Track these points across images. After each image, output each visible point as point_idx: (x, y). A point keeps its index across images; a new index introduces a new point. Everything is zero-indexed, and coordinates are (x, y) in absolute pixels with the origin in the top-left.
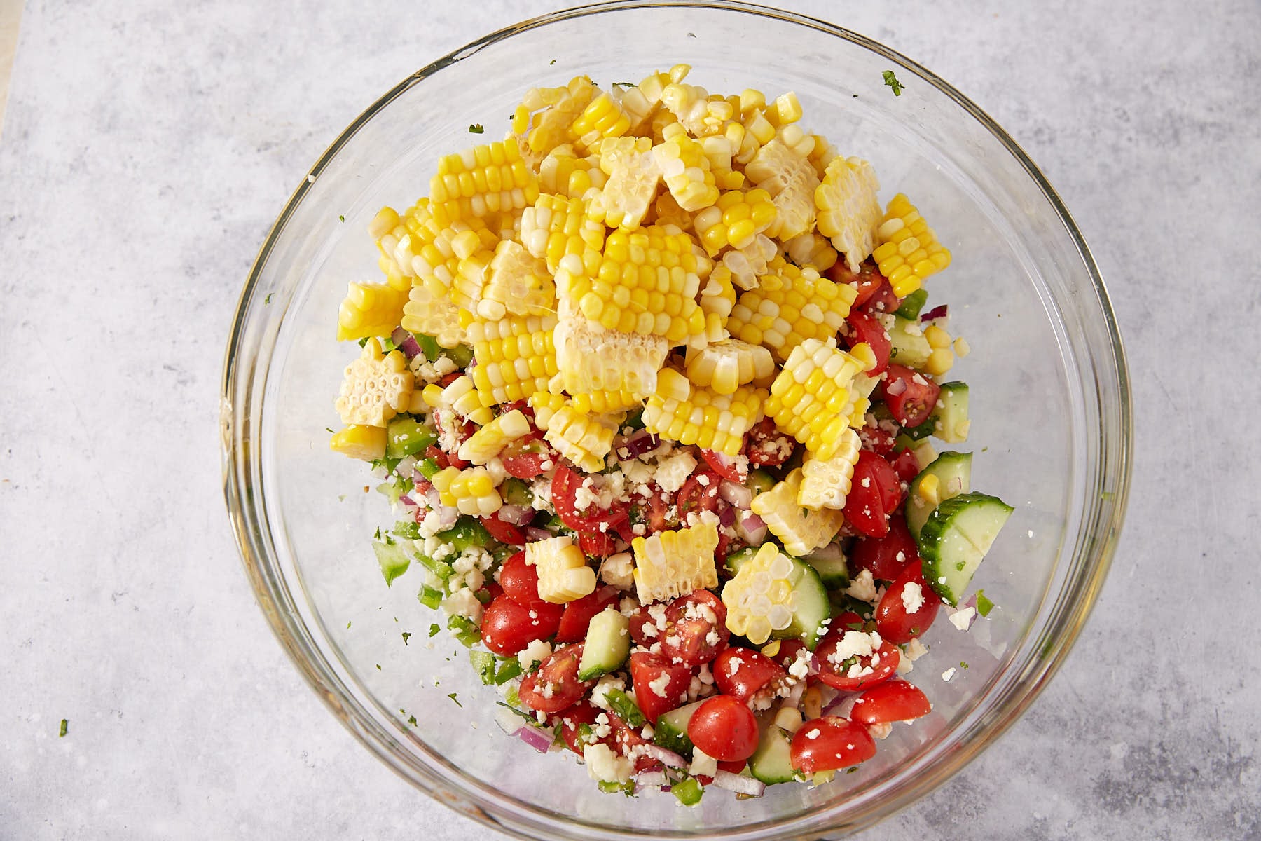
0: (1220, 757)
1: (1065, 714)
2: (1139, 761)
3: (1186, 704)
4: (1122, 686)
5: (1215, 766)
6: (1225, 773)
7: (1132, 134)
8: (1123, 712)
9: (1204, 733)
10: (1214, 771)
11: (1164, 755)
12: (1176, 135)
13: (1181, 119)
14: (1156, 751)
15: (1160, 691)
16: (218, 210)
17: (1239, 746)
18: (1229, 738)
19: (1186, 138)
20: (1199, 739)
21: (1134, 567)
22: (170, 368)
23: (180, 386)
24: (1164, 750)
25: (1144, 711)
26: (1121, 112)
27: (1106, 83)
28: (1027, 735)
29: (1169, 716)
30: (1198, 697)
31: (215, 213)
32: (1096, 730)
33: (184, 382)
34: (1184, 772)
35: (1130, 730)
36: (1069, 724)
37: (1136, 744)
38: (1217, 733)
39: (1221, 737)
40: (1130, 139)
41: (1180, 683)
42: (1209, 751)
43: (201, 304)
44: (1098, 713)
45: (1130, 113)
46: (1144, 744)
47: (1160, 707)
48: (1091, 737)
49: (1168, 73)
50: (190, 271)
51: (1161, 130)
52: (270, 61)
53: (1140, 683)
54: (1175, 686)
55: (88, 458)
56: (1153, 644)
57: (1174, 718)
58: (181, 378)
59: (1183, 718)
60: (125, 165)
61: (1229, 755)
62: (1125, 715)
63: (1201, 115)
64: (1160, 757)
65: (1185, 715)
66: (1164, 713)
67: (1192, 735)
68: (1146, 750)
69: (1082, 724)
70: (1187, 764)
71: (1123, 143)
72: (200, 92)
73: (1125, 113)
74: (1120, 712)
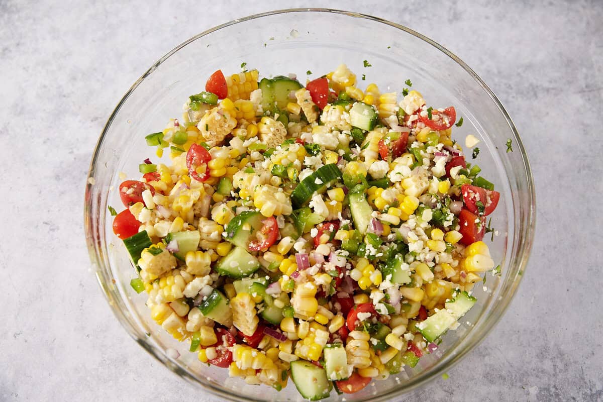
0: (586, 391)
1: (504, 373)
2: (544, 395)
3: (566, 365)
4: (532, 357)
5: (584, 396)
6: (589, 399)
7: (514, 95)
8: (534, 370)
9: (576, 379)
10: (584, 398)
11: (557, 391)
12: (535, 95)
13: (537, 87)
14: (553, 390)
15: (552, 359)
16: (72, 149)
17: (595, 385)
18: (590, 381)
19: (540, 95)
20: (574, 382)
21: (533, 298)
22: (46, 223)
23: (51, 232)
24: (557, 389)
25: (544, 370)
26: (508, 85)
27: (499, 72)
28: (485, 385)
29: (558, 371)
30: (572, 361)
31: (71, 151)
32: (521, 381)
33: (53, 230)
34: (568, 400)
35: (538, 379)
36: (507, 379)
37: (542, 386)
38: (583, 379)
39: (585, 380)
40: (513, 97)
41: (561, 354)
42: (580, 388)
43: (63, 193)
44: (521, 372)
45: (513, 86)
46: (546, 386)
47: (552, 367)
48: (519, 384)
49: (529, 67)
50: (57, 178)
51: (528, 93)
52: (98, 80)
53: (541, 355)
54: (559, 356)
55: (4, 267)
56: (546, 335)
57: (560, 372)
58: (52, 228)
59: (565, 372)
60: (27, 130)
61: (591, 390)
62: (535, 372)
63: (546, 85)
64: (554, 393)
65: (566, 370)
66: (555, 370)
67: (570, 380)
68: (548, 390)
69: (513, 378)
70: (569, 395)
71: (510, 99)
72: (64, 96)
73: (510, 86)
74: (532, 371)
